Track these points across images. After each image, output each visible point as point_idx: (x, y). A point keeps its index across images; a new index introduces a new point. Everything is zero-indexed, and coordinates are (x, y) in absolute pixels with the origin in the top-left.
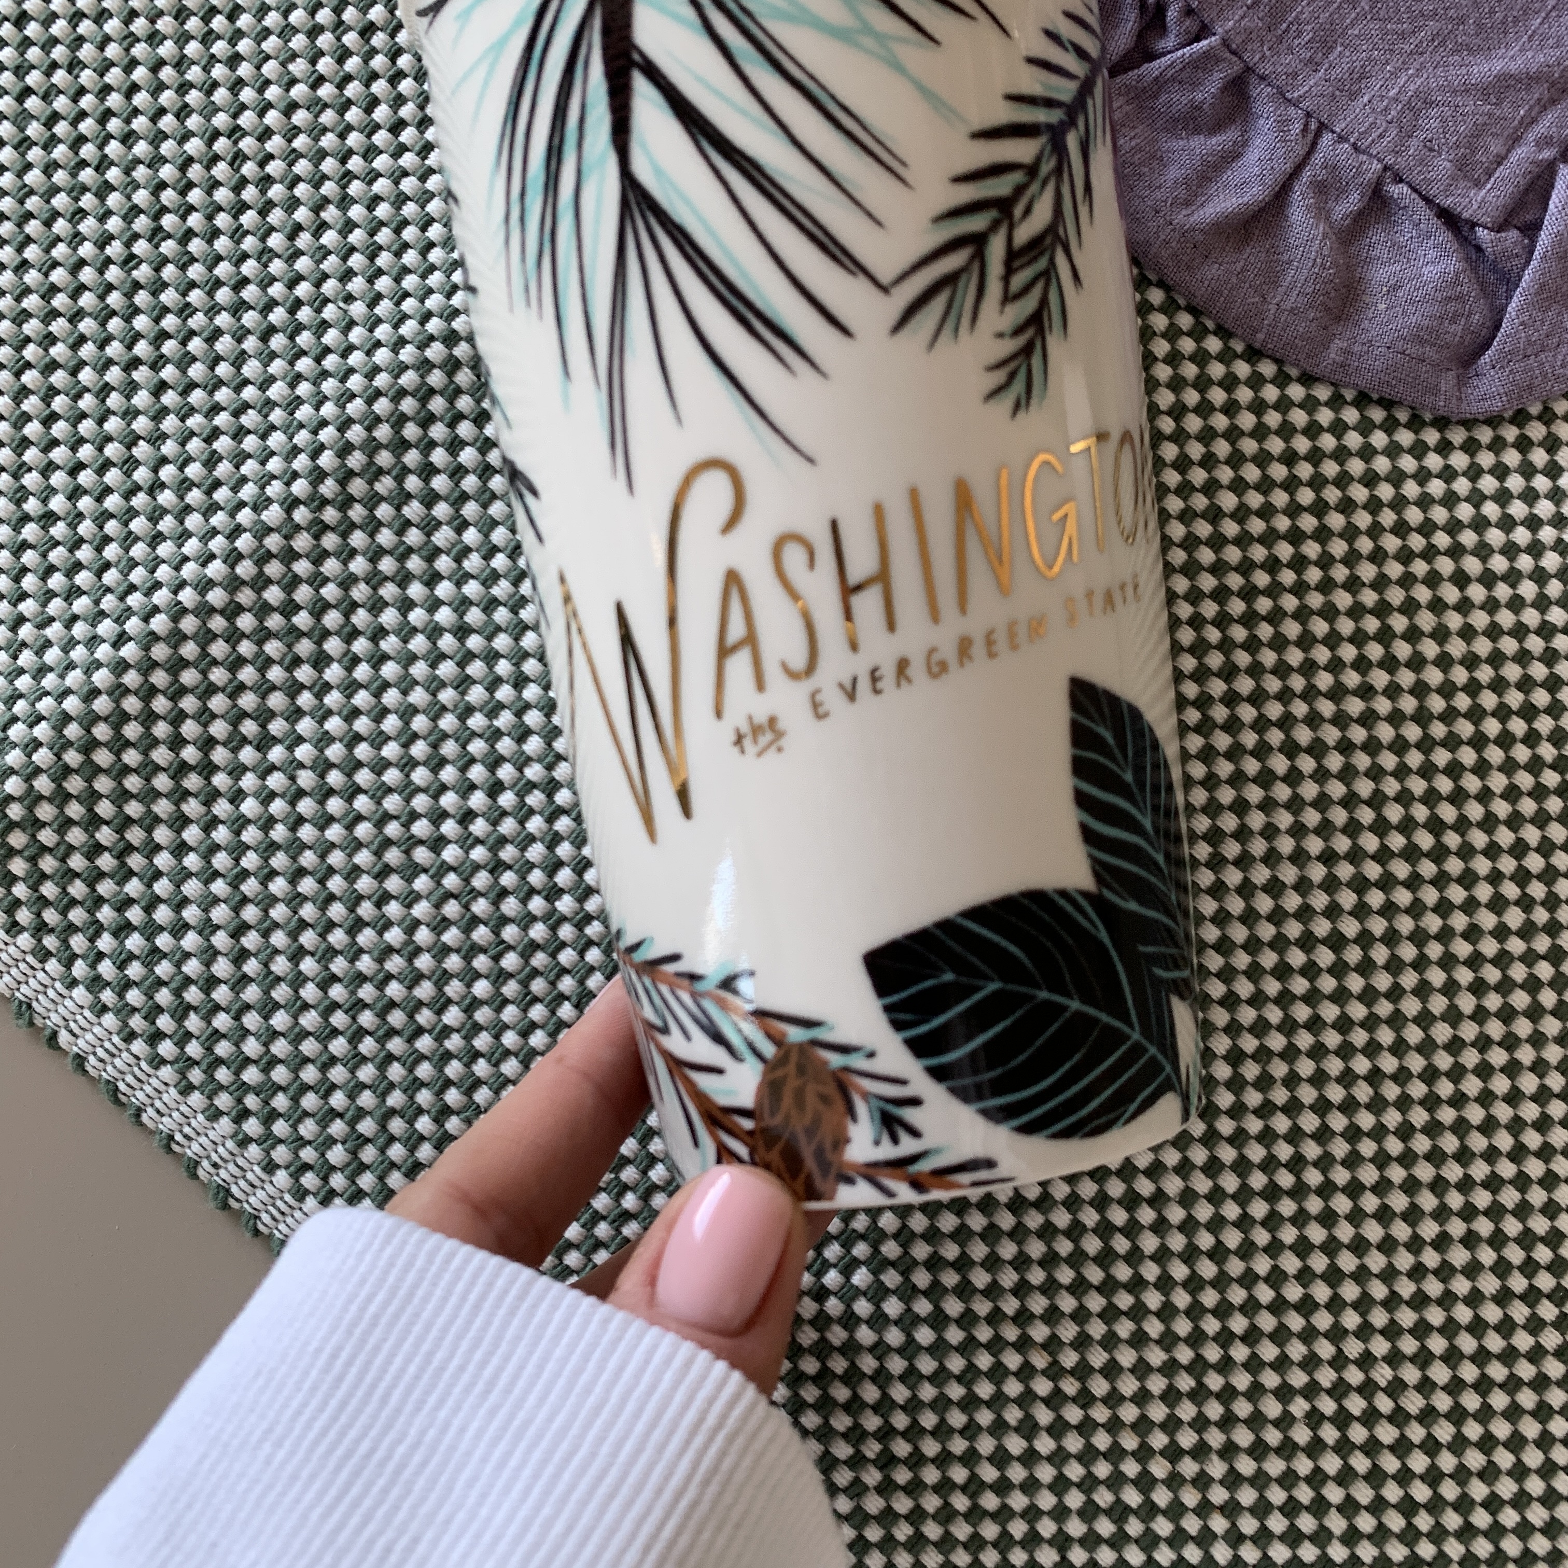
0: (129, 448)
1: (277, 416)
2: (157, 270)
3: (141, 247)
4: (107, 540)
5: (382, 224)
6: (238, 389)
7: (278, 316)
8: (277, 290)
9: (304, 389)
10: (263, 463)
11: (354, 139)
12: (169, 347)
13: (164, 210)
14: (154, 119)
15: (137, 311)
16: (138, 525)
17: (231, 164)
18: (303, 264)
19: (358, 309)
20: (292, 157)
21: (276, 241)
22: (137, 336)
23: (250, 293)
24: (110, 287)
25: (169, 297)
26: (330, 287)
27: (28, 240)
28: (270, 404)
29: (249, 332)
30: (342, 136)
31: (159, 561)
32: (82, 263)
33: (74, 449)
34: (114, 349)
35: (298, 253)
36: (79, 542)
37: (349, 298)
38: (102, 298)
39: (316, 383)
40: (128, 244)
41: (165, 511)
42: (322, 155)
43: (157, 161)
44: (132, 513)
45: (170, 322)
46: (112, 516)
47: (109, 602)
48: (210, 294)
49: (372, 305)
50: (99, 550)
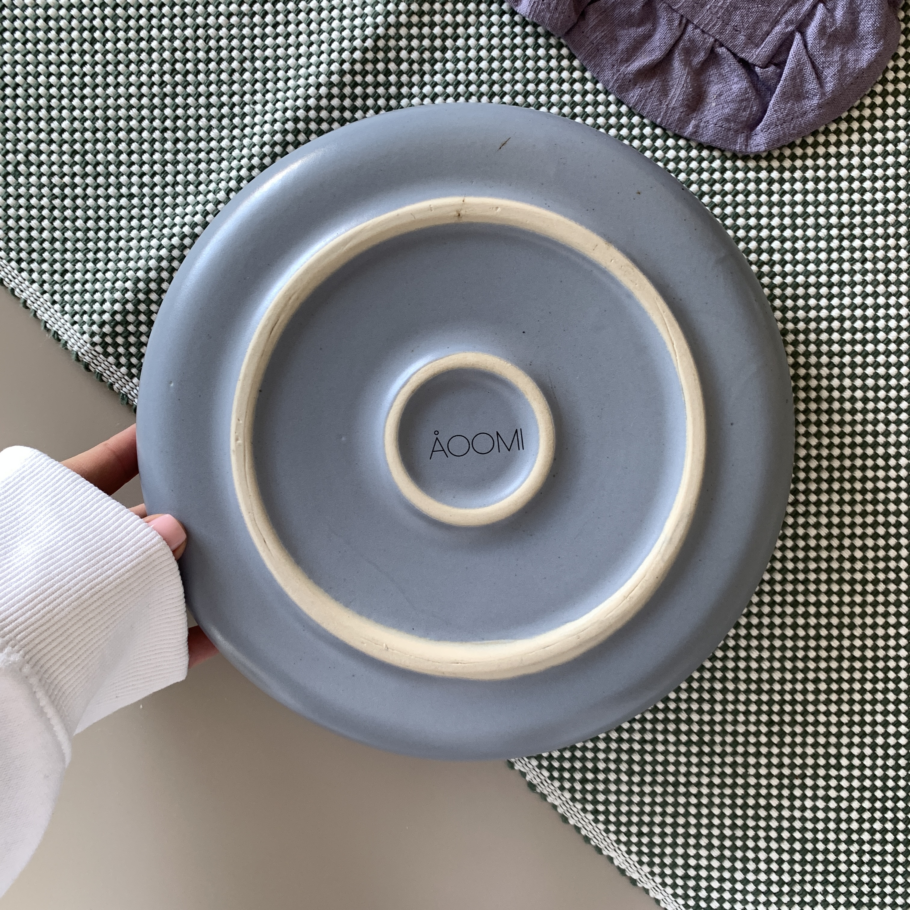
0: (163, 166)
1: (225, 154)
2: (174, 88)
3: (167, 78)
4: (155, 206)
5: (269, 69)
6: (209, 142)
7: (225, 110)
8: (224, 99)
9: (236, 143)
10: (219, 174)
11: (257, 31)
12: (180, 123)
13: (176, 61)
14: (171, 20)
15: (166, 106)
16: (168, 200)
17: (205, 41)
18: (235, 87)
19: (258, 107)
20: (231, 38)
21: (224, 76)
22: (166, 118)
23: (213, 100)
24: (154, 96)
25: (179, 100)
26: (247, 98)
27: (119, 73)
28: (222, 149)
29: (213, 117)
30: (252, 29)
31: (176, 215)
32: (142, 84)
33: (141, 166)
34: (156, 123)
35: (234, 82)
36: (143, 207)
37: (255, 103)
38: (151, 100)
39: (241, 140)
40: (161, 76)
41: (179, 194)
42: (243, 37)
43: (173, 39)
44: (165, 195)
45: (180, 112)
46: (157, 196)
47: (155, 232)
48: (197, 100)
49: (264, 106)
50: (152, 210)
